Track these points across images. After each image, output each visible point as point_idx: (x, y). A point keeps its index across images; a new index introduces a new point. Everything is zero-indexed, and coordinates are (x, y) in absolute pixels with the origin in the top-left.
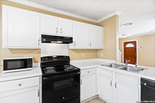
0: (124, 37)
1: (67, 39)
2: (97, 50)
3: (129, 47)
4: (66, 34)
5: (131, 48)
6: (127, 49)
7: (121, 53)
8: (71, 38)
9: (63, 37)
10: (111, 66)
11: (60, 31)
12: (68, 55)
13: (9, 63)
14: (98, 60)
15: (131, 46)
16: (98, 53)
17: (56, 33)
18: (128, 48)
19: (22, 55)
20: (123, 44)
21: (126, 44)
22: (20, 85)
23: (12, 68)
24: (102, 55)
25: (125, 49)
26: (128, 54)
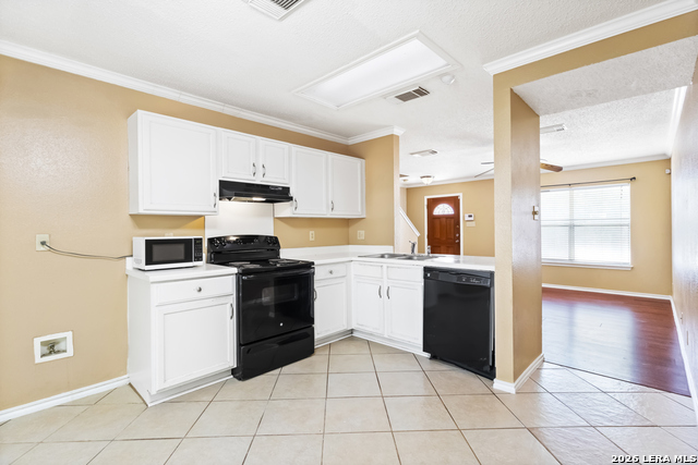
0: (427, 182)
1: (275, 192)
2: (347, 222)
3: (441, 213)
4: (273, 179)
5: (447, 217)
6: (437, 222)
7: (418, 234)
8: (286, 190)
9: (268, 186)
10: (383, 256)
11: (260, 171)
12: (272, 235)
13: (156, 248)
14: (351, 248)
15: (446, 213)
16: (352, 229)
17: (252, 177)
18: (439, 217)
19: (160, 231)
20: (426, 203)
21: (433, 203)
22: (200, 290)
23: (161, 259)
24: (361, 234)
25: (432, 219)
26: (438, 236)
